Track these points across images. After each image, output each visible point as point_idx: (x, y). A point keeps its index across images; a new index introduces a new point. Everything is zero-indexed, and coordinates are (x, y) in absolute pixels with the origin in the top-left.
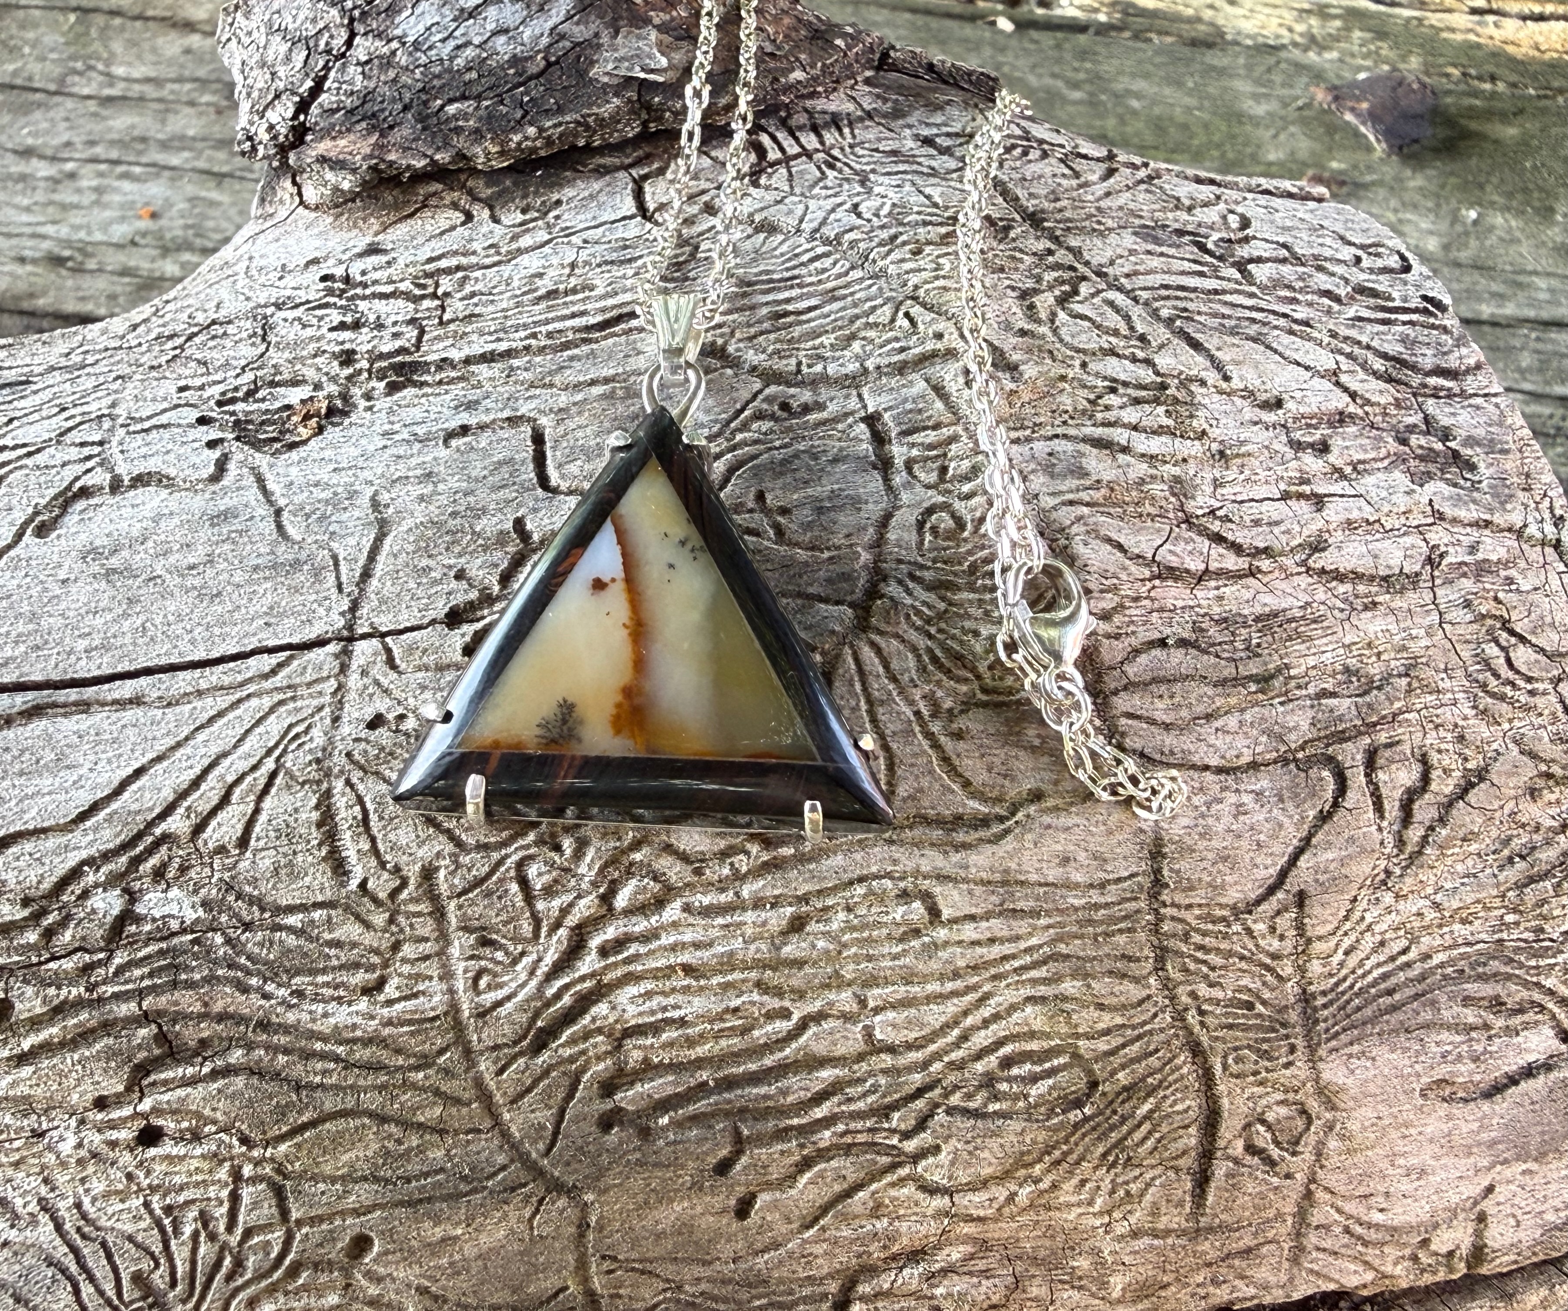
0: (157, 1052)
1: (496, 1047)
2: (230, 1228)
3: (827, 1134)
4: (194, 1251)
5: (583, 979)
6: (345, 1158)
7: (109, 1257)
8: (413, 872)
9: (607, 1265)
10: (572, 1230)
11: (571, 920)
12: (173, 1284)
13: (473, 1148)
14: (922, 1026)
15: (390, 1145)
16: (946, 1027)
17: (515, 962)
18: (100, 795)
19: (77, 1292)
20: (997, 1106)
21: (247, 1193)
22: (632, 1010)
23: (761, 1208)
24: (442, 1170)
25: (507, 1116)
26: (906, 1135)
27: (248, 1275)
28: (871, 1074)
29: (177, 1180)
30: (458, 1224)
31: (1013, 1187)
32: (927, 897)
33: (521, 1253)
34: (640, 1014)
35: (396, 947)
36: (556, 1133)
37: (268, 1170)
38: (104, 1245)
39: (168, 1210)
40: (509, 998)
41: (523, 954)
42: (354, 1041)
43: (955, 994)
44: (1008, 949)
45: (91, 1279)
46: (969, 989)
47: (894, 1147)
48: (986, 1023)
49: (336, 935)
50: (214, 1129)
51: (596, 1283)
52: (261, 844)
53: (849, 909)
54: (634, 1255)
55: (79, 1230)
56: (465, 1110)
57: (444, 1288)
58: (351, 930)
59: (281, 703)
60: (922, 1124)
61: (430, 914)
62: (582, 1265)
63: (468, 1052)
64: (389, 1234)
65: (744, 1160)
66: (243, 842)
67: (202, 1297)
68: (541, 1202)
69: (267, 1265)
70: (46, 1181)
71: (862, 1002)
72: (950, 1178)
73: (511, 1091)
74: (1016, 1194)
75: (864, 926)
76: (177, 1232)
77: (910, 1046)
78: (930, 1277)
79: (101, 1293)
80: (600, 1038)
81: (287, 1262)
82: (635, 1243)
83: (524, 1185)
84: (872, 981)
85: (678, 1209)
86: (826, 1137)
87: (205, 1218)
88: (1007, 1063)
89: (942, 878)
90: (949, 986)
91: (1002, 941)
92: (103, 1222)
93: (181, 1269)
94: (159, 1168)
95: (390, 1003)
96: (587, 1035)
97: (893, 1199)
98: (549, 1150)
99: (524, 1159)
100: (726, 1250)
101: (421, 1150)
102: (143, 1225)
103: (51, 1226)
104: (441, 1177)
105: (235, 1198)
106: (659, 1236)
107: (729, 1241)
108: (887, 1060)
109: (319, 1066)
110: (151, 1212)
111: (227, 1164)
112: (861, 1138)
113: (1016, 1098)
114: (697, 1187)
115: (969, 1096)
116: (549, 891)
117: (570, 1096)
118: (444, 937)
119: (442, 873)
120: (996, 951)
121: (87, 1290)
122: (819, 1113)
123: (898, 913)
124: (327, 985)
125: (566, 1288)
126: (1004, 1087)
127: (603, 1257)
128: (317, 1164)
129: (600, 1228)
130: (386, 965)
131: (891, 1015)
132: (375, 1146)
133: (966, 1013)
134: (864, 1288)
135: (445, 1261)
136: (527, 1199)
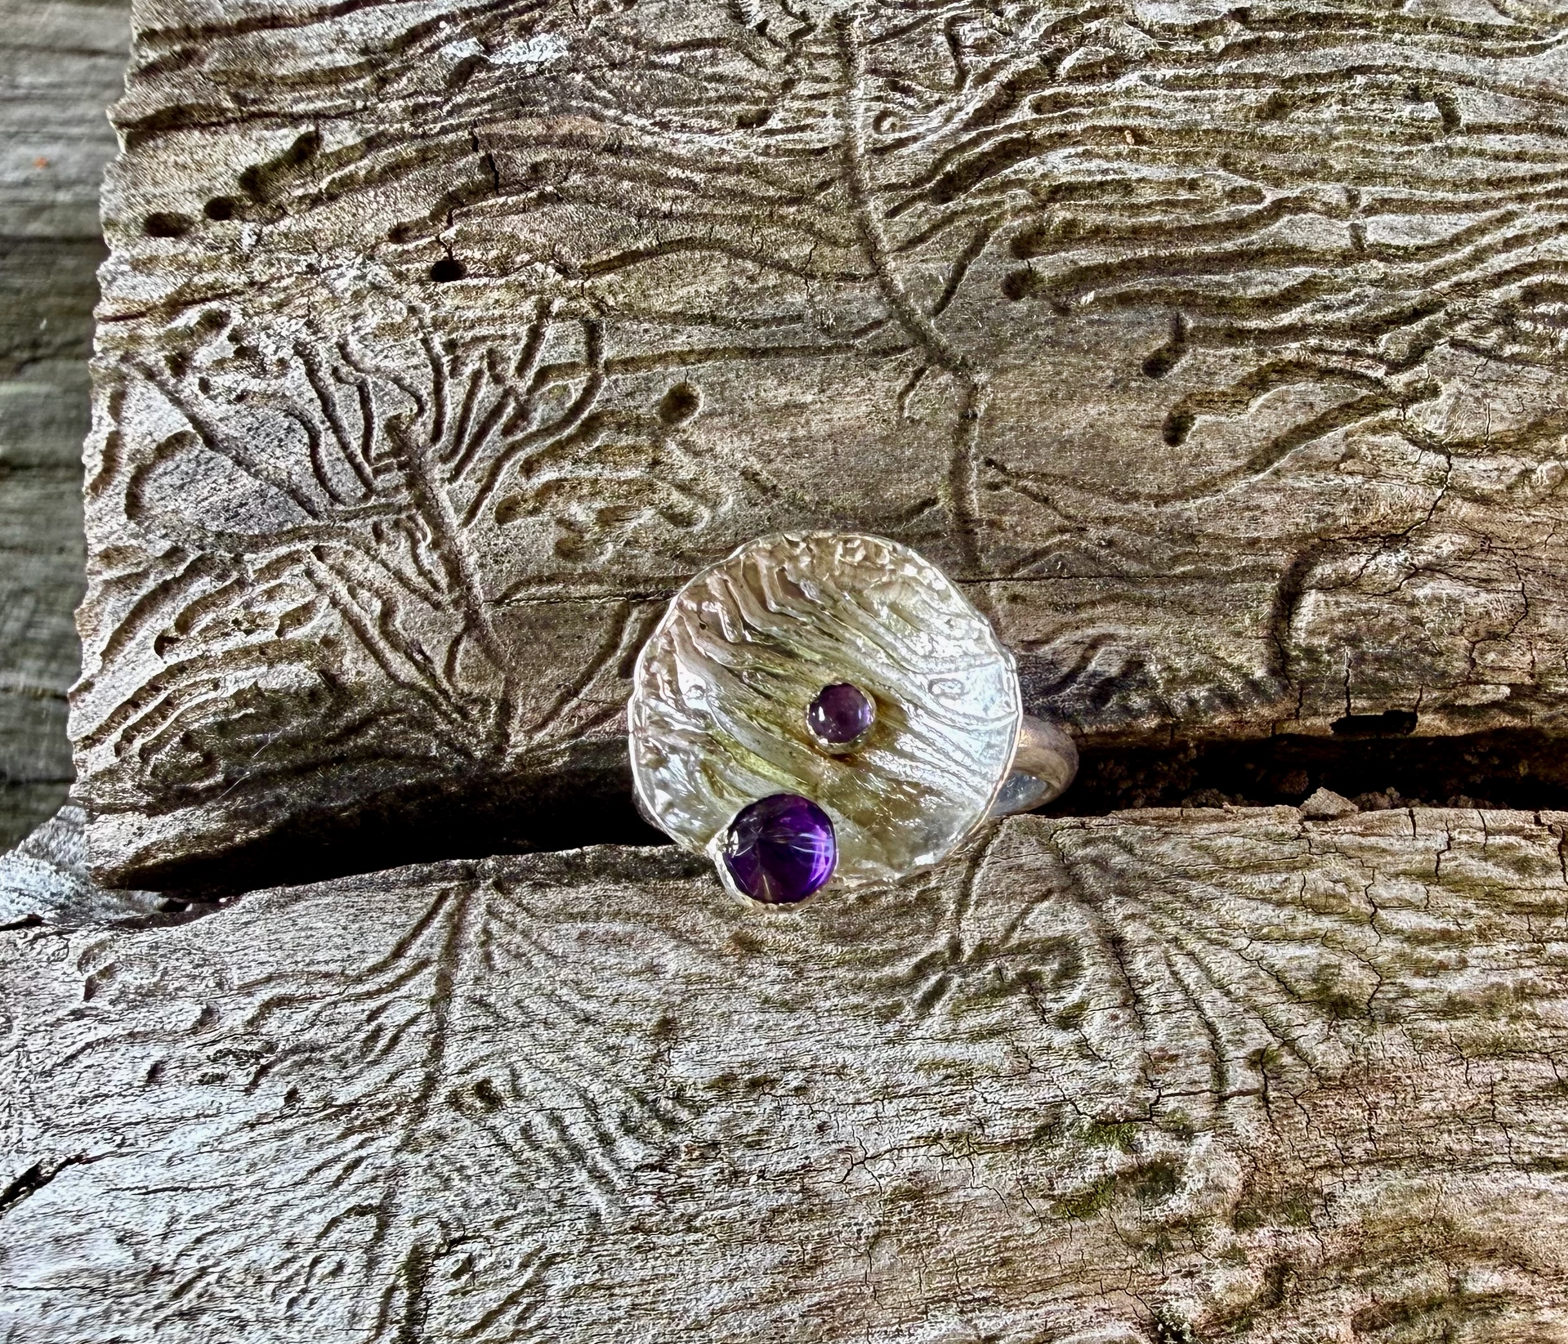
0: (479, 177)
1: (890, 187)
2: (521, 370)
3: (1294, 345)
4: (471, 395)
5: (1010, 128)
6: (682, 292)
7: (365, 401)
8: (822, 20)
9: (991, 474)
10: (954, 416)
11: (1004, 76)
12: (436, 436)
13: (844, 295)
14: (1427, 233)
15: (741, 282)
16: (1456, 241)
17: (929, 108)
19: (314, 445)
20: (1516, 349)
21: (550, 331)
22: (1065, 167)
23: (1200, 431)
24: (799, 318)
25: (892, 265)
26: (1395, 367)
27: (534, 428)
28: (1355, 281)
29: (470, 315)
30: (810, 386)
31: (1530, 462)
32: (1443, 102)
33: (884, 439)
34: (1074, 173)
35: (788, 85)
36: (949, 293)
37: (585, 304)
38: (362, 388)
39: (450, 346)
40: (915, 139)
41: (940, 101)
42: (718, 169)
43: (1468, 207)
44: (1540, 168)
45: (337, 428)
46: (1487, 204)
47: (1378, 382)
48: (1509, 244)
49: (719, 69)
50: (526, 257)
51: (975, 501)
53: (1344, 102)
54: (1028, 466)
55: (335, 371)
56: (840, 252)
57: (777, 473)
58: (738, 66)
60: (1416, 354)
61: (836, 56)
62: (958, 472)
63: (855, 189)
64: (718, 389)
65: (1185, 361)
67: (468, 457)
68: (919, 374)
69: (559, 414)
70: (309, 324)
71: (1353, 199)
72: (1450, 428)
73: (901, 236)
74: (1533, 471)
75: (1361, 120)
76: (454, 372)
77: (1408, 255)
78: (1414, 573)
79: (344, 446)
80: (1020, 191)
81: (585, 415)
82: (1032, 448)
83: (902, 349)
84: (1366, 177)
85: (1093, 412)
86: (1291, 350)
87: (493, 358)
88: (1531, 296)
89: (1465, 81)
90: (1464, 197)
91: (1535, 158)
92: (369, 363)
93: (451, 412)
94: (449, 303)
95: (771, 133)
96: (1006, 185)
97: (1372, 447)
98: (937, 310)
99: (906, 319)
100: (1148, 481)
101: (777, 291)
102: (415, 361)
103: (303, 369)
104: (798, 326)
105: (535, 335)
106: (1065, 445)
107: (1153, 469)
108: (1379, 268)
109: (670, 192)
110: (429, 350)
111: (534, 298)
112: (1335, 362)
113: (1541, 342)
114: (1120, 386)
115: (1479, 331)
116: (981, 48)
117: (973, 250)
118: (847, 80)
119: (857, 22)
120: (1524, 169)
121: (328, 439)
122: (1286, 319)
123: (1406, 111)
124: (698, 115)
125: (934, 502)
126: (1526, 326)
127: (989, 463)
128: (646, 297)
129: (990, 421)
130: (773, 100)
131: (1387, 218)
132: (721, 282)
133: (1483, 231)
134: (1324, 570)
135: (784, 435)
136: (900, 369)
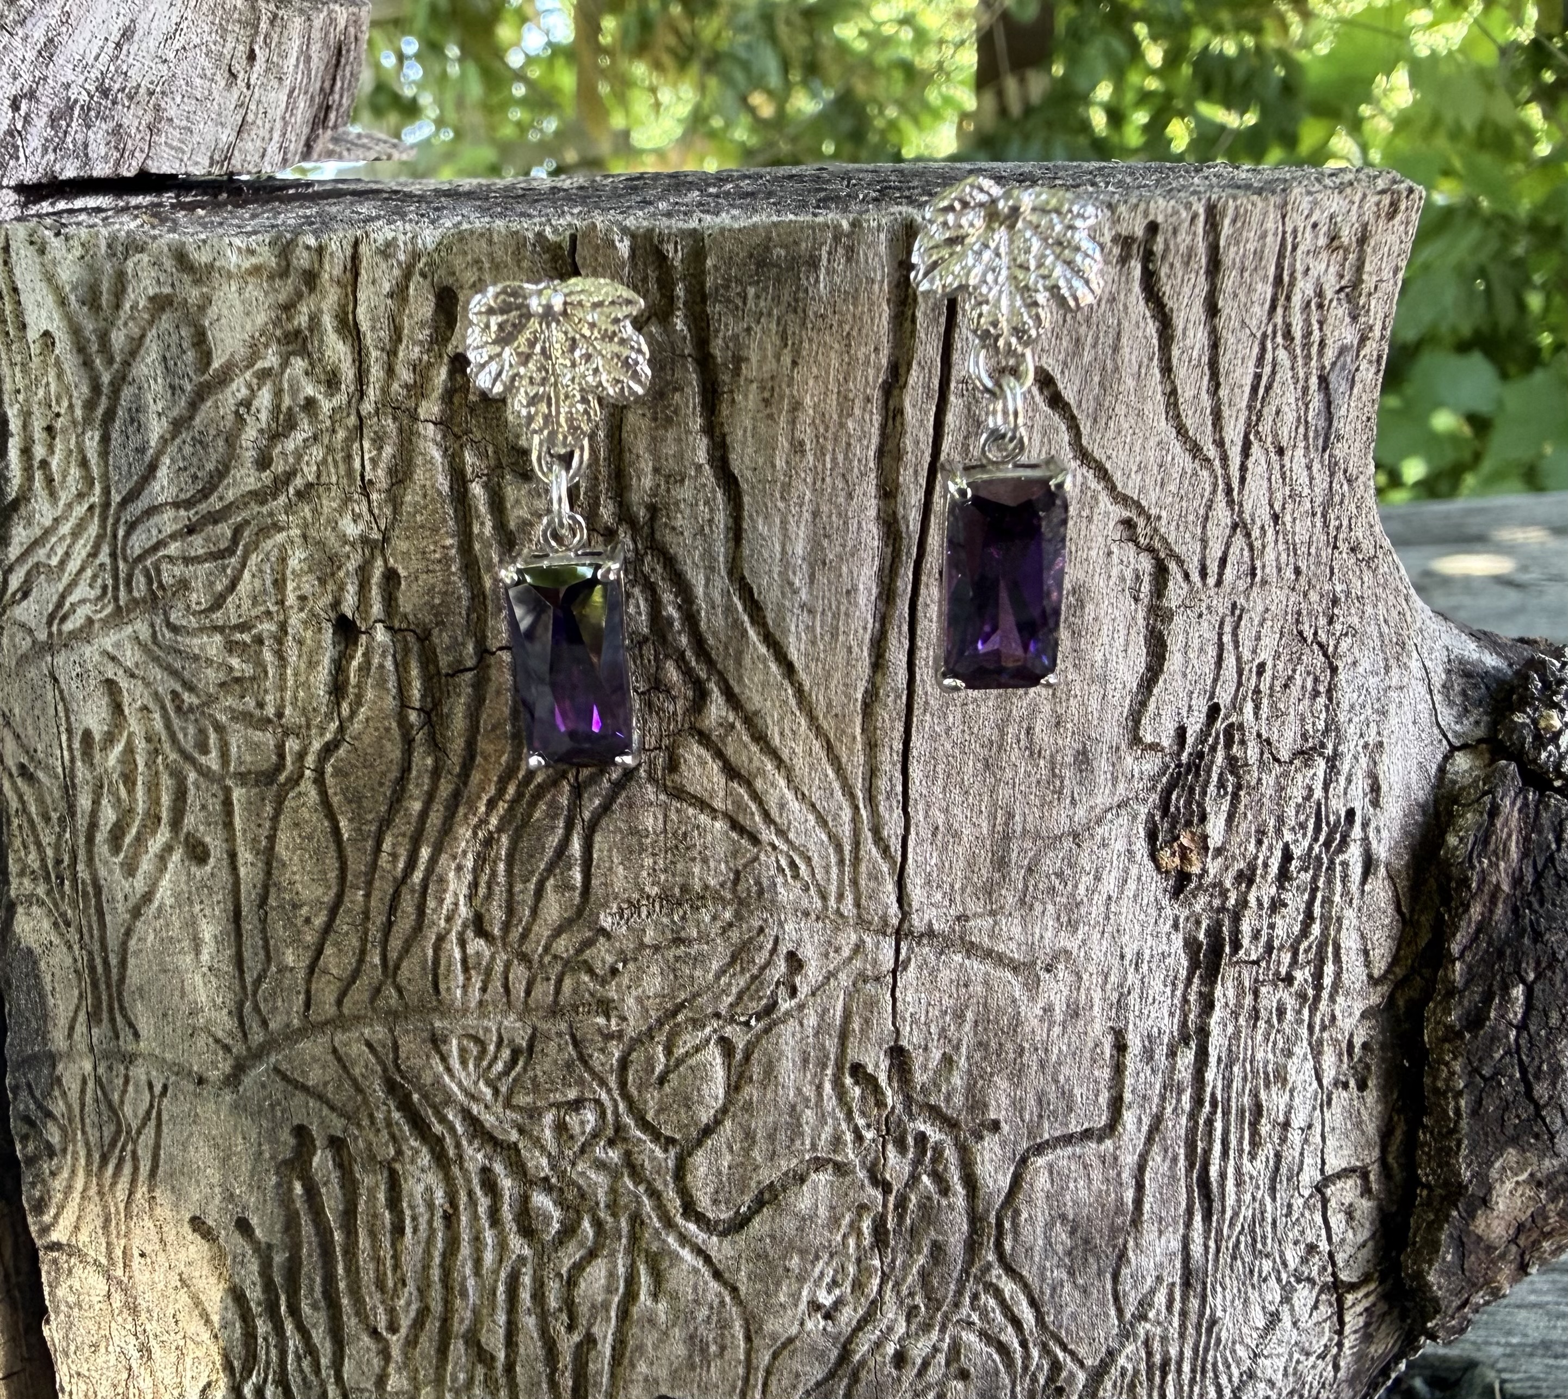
0: (445, 660)
1: (396, 1047)
3: (269, 1329)
5: (458, 1146)
8: (609, 989)
10: (196, 1068)
11: (525, 1146)
12: (173, 628)
15: (304, 911)
17: (489, 1083)
18: (770, 617)
19: (176, 505)
21: (266, 737)
25: (321, 1039)
29: (292, 656)
30: (213, 959)
34: (412, 1194)
35: (524, 958)
36: (295, 1083)
37: (291, 768)
38: (228, 552)
41: (496, 1092)
42: (425, 897)
45: (190, 528)
49: (550, 893)
50: (345, 714)
52: (674, 816)
54: (166, 1114)
55: (248, 522)
56: (332, 999)
58: (554, 911)
59: (839, 848)
61: (557, 1002)
63: (396, 1016)
65: (248, 1249)
66: (679, 793)
67: (156, 659)
68: (227, 1048)
73: (347, 1050)
76: (233, 646)
79: (173, 537)
80: (392, 1151)
81: (186, 767)
82: (178, 1121)
83: (245, 1038)
86: (264, 1325)
87: (245, 683)
92: (254, 556)
93: (190, 642)
95: (462, 943)
96: (397, 1138)
98: (277, 1070)
101: (296, 942)
103: (257, 486)
105: (264, 723)
106: (183, 1145)
109: (403, 851)
111: (303, 722)
112: (261, 1353)
114: (229, 1197)
116: (562, 1129)
118: (528, 1011)
119: (601, 1020)
121: (182, 519)
122: (290, 1327)
124: (494, 874)
127: (166, 1087)
128: (291, 827)
130: (507, 943)
132: (305, 895)
136: (230, 1034)
